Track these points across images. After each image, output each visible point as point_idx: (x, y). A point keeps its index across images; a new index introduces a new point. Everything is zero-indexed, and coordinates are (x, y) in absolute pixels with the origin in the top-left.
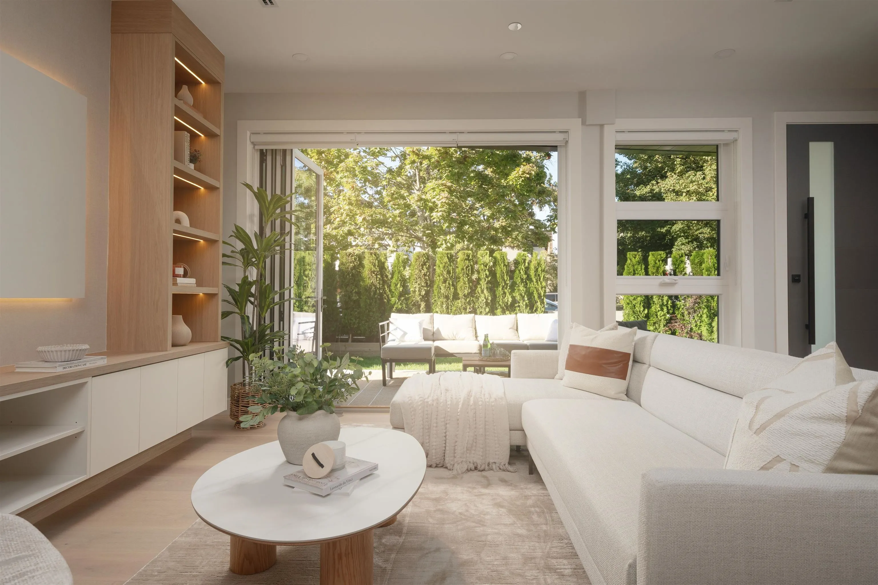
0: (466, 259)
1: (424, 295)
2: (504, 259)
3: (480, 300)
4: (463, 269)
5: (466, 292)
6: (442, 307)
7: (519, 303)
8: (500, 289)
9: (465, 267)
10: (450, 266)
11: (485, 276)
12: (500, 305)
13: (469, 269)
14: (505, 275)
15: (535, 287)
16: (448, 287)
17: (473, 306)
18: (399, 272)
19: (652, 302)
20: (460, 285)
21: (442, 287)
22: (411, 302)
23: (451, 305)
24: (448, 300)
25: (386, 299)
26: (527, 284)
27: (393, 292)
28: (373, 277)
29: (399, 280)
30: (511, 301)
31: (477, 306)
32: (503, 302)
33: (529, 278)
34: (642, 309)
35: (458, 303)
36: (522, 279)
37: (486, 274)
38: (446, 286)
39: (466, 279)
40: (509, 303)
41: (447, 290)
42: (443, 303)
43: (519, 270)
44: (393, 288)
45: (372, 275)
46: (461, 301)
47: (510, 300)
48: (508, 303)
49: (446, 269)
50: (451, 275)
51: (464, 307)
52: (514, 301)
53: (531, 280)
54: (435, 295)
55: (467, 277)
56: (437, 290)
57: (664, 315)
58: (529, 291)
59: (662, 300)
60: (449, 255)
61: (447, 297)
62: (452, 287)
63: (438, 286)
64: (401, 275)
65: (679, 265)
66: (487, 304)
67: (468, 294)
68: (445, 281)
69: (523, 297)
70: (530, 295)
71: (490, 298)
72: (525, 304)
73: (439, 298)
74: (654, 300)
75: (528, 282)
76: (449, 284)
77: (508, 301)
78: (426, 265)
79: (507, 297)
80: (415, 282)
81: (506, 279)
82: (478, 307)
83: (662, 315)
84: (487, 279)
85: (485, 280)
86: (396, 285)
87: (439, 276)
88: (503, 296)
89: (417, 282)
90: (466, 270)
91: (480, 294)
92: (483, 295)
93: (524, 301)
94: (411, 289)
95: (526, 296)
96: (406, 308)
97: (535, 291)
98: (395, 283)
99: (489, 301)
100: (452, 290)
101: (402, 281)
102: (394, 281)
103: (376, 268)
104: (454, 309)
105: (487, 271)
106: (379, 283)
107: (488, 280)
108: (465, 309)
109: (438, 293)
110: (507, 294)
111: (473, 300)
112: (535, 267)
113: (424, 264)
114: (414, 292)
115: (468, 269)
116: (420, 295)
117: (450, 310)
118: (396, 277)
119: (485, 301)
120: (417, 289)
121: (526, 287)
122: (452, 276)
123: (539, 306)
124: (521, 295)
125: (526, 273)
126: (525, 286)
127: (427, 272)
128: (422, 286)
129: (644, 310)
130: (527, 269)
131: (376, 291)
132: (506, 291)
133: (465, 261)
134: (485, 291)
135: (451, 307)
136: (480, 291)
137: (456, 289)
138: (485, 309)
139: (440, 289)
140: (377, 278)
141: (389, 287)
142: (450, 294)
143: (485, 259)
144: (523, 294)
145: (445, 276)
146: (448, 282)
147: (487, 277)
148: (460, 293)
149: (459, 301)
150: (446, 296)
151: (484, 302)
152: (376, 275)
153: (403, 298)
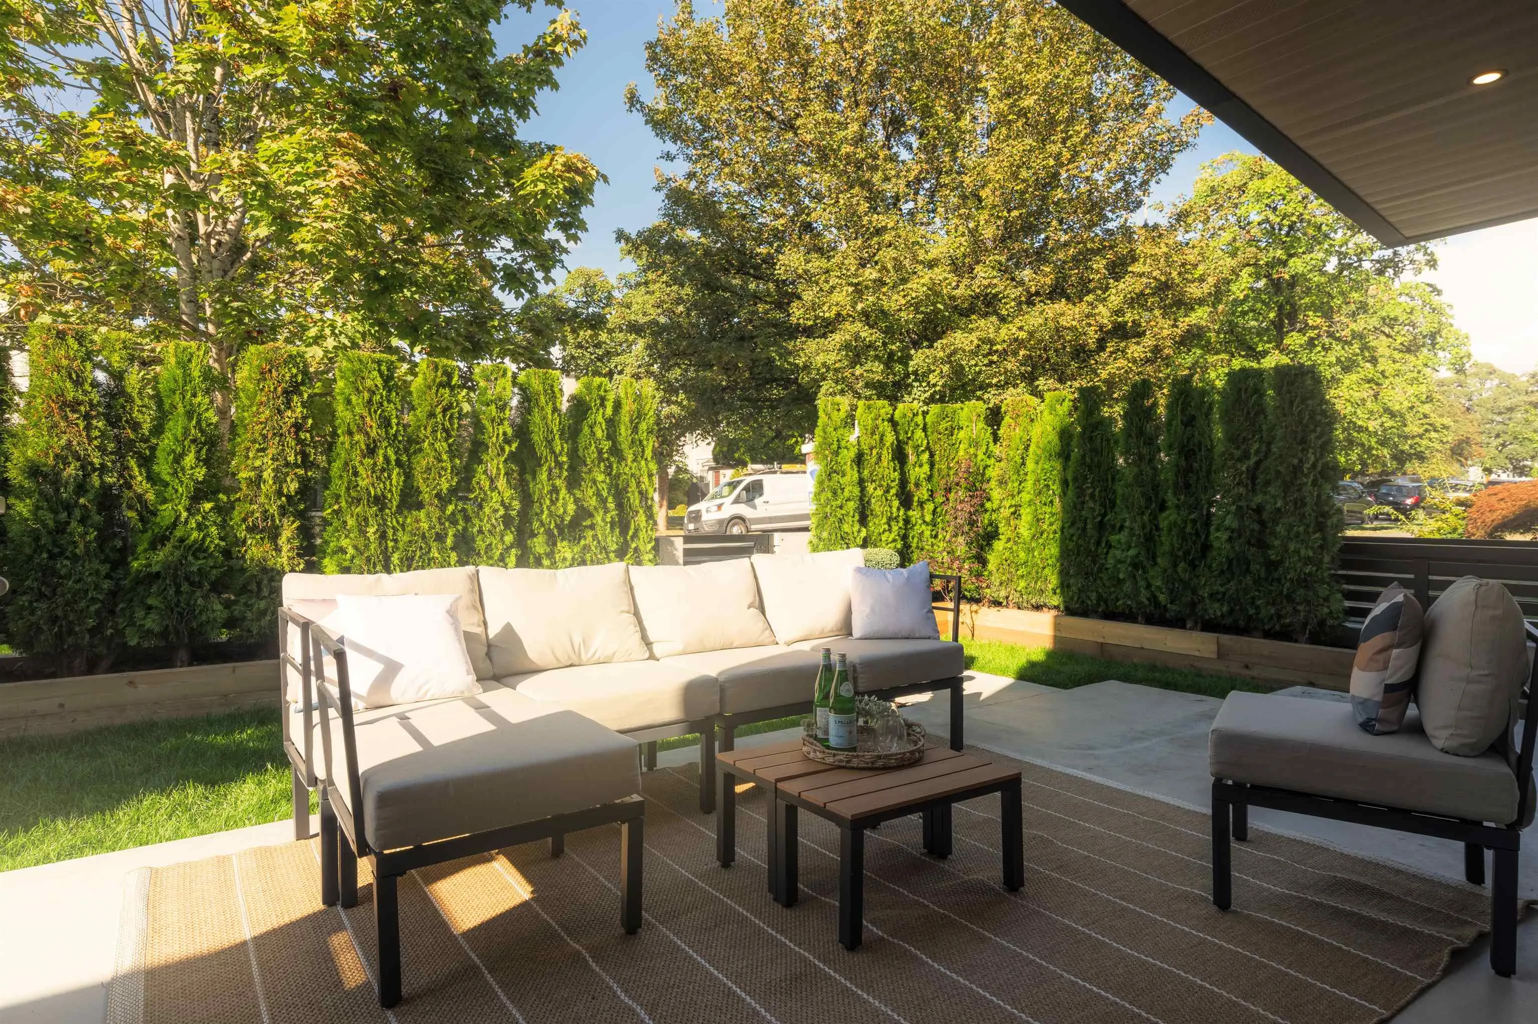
0: (441, 385)
1: (297, 493)
2: (553, 392)
3: (487, 510)
4: (432, 415)
5: (445, 486)
6: (363, 533)
7: (591, 515)
8: (544, 476)
9: (439, 410)
10: (389, 401)
11: (501, 438)
12: (542, 524)
13: (451, 417)
14: (557, 437)
15: (633, 475)
16: (383, 470)
17: (465, 529)
18: (189, 414)
19: (868, 513)
20: (421, 463)
21: (361, 470)
22: (244, 520)
23: (393, 528)
24: (381, 510)
25: (130, 507)
26: (610, 467)
27: (166, 485)
28: (70, 423)
29: (194, 441)
30: (572, 513)
31: (475, 530)
32: (551, 514)
33: (616, 451)
34: (856, 528)
35: (418, 521)
36: (600, 452)
37: (505, 434)
38: (375, 464)
39: (442, 446)
40: (568, 518)
41: (379, 478)
42: (366, 520)
43: (591, 427)
44: (163, 468)
45: (66, 418)
46: (428, 515)
47: (571, 508)
48: (563, 520)
49: (375, 412)
50: (393, 431)
51: (437, 533)
52: (583, 513)
53: (621, 458)
54: (337, 497)
55: (446, 440)
56: (346, 479)
57: (894, 541)
58: (617, 485)
59: (891, 507)
60: (383, 368)
61: (380, 501)
62: (396, 471)
63: (346, 464)
64: (199, 422)
65: (913, 432)
66: (507, 521)
67: (453, 491)
68: (371, 451)
69: (604, 501)
70: (620, 494)
71: (516, 504)
72: (609, 520)
73: (350, 504)
74: (873, 506)
75: (612, 459)
76: (387, 459)
77: (565, 512)
78: (301, 394)
79: (561, 501)
80: (259, 450)
81: (558, 449)
82: (480, 531)
83: (890, 539)
84: (507, 448)
85: (503, 449)
86: (178, 459)
87: (350, 433)
88: (551, 500)
89: (263, 450)
90: (444, 416)
91: (485, 494)
92: (495, 495)
93: (606, 511)
94: (243, 475)
95: (610, 499)
96: (221, 539)
97: (633, 484)
98: (173, 451)
99: (514, 513)
100: (396, 478)
101: (204, 444)
102: (167, 442)
103: (85, 393)
104: (406, 538)
105: (506, 423)
106: (102, 449)
107: (511, 452)
108: (440, 538)
109: (348, 489)
110: (563, 492)
111: (464, 510)
112: (631, 421)
113: (294, 389)
114: (258, 481)
115: (449, 414)
116: (279, 493)
117: (391, 544)
118: (179, 431)
119: (502, 512)
120: (268, 475)
121: (609, 474)
122: (395, 436)
123: (643, 524)
124: (598, 494)
125: (609, 437)
126: (608, 471)
127: (305, 418)
128: (287, 464)
129: (859, 531)
130: (612, 423)
131: (86, 476)
132: (558, 482)
133: (441, 391)
134: (501, 483)
135: (394, 534)
136: (486, 484)
137: (408, 476)
138: (502, 536)
139: (356, 474)
140: (88, 428)
141: (146, 462)
142: (390, 491)
143: (499, 389)
144: (605, 494)
145: (373, 434)
146: (381, 452)
147: (508, 441)
148: (423, 488)
149: (422, 514)
150: (376, 497)
151: (498, 516)
152: (87, 417)
153: (208, 506)
